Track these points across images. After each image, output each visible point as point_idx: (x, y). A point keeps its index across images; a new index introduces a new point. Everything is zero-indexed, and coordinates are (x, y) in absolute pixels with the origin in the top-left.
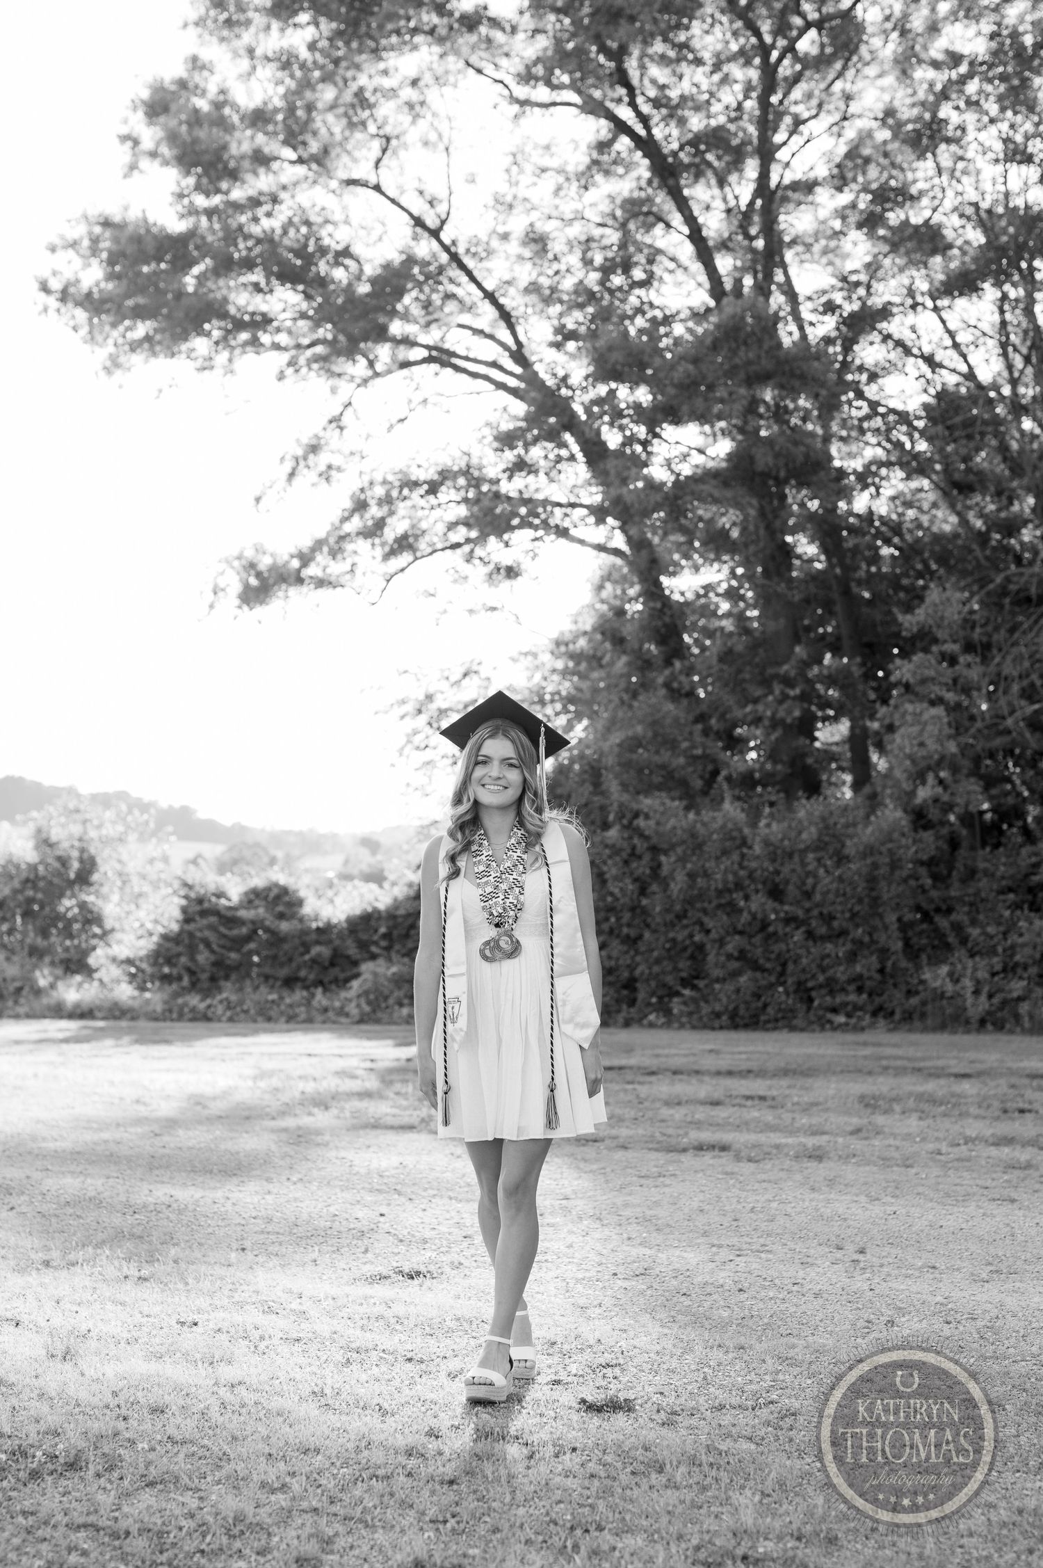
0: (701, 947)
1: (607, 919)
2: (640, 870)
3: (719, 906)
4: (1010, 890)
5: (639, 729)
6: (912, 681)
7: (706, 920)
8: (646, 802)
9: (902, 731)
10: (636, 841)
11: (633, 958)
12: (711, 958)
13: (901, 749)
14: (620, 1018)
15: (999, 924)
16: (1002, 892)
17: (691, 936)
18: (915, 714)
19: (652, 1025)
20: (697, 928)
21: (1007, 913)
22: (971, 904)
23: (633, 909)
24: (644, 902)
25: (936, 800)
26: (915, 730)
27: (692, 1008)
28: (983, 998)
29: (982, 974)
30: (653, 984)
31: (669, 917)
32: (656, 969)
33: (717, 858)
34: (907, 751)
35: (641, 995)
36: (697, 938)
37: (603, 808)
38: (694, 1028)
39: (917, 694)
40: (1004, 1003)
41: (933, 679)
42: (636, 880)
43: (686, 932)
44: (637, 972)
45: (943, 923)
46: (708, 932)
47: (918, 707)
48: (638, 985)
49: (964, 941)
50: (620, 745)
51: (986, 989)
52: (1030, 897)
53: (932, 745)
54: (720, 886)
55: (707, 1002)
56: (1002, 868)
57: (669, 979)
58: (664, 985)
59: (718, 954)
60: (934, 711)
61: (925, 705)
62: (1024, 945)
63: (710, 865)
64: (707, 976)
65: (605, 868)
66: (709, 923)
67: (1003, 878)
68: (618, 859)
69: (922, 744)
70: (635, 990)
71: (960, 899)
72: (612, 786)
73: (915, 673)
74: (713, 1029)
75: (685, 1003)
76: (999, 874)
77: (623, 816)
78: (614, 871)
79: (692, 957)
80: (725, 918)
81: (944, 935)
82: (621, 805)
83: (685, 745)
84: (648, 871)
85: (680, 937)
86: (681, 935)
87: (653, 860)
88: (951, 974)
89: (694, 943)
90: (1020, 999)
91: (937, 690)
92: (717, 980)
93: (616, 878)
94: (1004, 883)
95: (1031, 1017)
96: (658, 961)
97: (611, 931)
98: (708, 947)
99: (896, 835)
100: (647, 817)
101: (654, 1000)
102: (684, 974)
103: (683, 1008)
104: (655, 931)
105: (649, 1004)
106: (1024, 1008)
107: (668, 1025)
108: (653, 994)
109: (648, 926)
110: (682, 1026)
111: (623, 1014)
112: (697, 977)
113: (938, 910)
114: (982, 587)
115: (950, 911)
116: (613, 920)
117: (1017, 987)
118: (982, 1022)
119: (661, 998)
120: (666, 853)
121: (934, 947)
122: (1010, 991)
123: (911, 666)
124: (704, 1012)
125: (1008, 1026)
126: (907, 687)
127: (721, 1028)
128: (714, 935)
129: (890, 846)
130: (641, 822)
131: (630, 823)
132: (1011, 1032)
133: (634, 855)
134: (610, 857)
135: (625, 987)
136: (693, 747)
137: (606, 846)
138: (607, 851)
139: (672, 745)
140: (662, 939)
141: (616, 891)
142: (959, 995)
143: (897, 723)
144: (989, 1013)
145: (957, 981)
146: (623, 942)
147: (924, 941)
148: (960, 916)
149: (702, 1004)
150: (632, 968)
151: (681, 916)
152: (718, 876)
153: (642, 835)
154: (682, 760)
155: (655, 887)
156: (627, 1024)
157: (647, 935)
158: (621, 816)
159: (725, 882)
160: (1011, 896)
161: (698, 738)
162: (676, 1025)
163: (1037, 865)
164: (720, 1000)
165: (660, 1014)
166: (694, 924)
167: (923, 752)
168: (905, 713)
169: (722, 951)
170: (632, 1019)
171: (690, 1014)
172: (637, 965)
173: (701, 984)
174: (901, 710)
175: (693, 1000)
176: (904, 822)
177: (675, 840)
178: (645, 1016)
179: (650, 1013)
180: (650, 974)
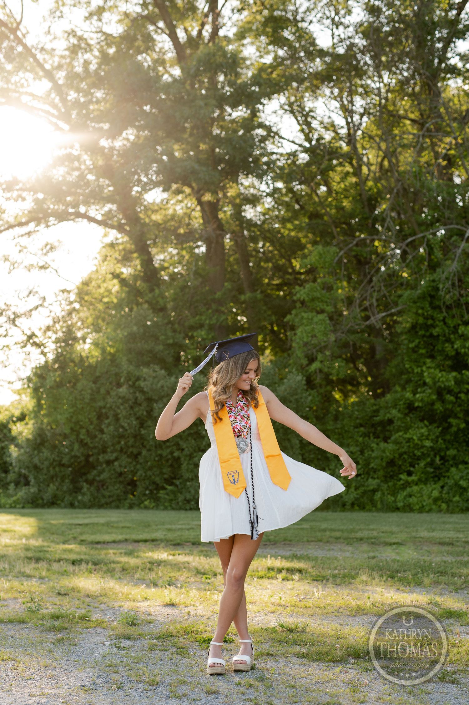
0: (177, 460)
1: (119, 442)
2: (140, 413)
4: (361, 425)
5: (135, 329)
6: (306, 299)
7: (181, 443)
8: (145, 371)
9: (301, 328)
10: (138, 394)
11: (135, 466)
12: (184, 466)
13: (301, 339)
14: (127, 503)
15: (357, 446)
16: (356, 427)
17: (172, 453)
18: (308, 319)
19: (146, 508)
20: (175, 448)
21: (361, 439)
22: (339, 434)
23: (135, 436)
24: (143, 432)
25: (321, 371)
26: (309, 328)
27: (172, 496)
30: (147, 482)
32: (149, 473)
34: (305, 340)
35: (139, 490)
36: (176, 454)
37: (117, 375)
38: (173, 509)
39: (308, 308)
40: (365, 493)
41: (318, 298)
42: (137, 418)
43: (168, 451)
44: (137, 476)
46: (183, 450)
47: (310, 315)
48: (138, 483)
50: (126, 337)
51: (354, 484)
52: (373, 430)
53: (321, 337)
55: (181, 493)
56: (356, 413)
57: (157, 480)
58: (154, 483)
59: (188, 464)
60: (321, 317)
61: (314, 314)
62: (375, 458)
64: (182, 477)
65: (119, 411)
67: (357, 418)
68: (127, 405)
69: (314, 336)
70: (135, 486)
72: (123, 360)
73: (308, 295)
74: (186, 510)
75: (167, 494)
76: (355, 416)
77: (130, 380)
78: (124, 413)
79: (171, 466)
82: (129, 373)
84: (145, 413)
85: (165, 454)
87: (148, 406)
89: (174, 457)
90: (374, 491)
91: (320, 306)
92: (188, 480)
93: (125, 417)
94: (358, 421)
95: (382, 502)
96: (150, 469)
97: (121, 450)
98: (182, 459)
99: (299, 391)
100: (145, 380)
101: (147, 492)
102: (166, 476)
103: (166, 497)
104: (149, 450)
105: (145, 495)
106: (378, 495)
107: (157, 507)
108: (147, 488)
110: (166, 508)
111: (128, 501)
112: (175, 478)
114: (346, 245)
116: (123, 443)
117: (373, 483)
118: (353, 505)
119: (151, 491)
120: (156, 401)
121: (318, 459)
122: (368, 486)
123: (306, 290)
124: (180, 499)
125: (367, 507)
126: (303, 303)
127: (191, 509)
128: (186, 452)
129: (296, 397)
130: (142, 384)
131: (134, 384)
132: (370, 511)
133: (136, 403)
134: (122, 404)
135: (129, 484)
136: (168, 339)
137: (120, 397)
138: (120, 401)
139: (155, 338)
140: (154, 454)
141: (126, 425)
143: (296, 324)
144: (356, 499)
146: (129, 457)
147: (312, 456)
149: (179, 495)
150: (133, 473)
153: (142, 392)
154: (161, 347)
156: (131, 507)
157: (144, 452)
158: (128, 379)
160: (362, 429)
161: (170, 334)
162: (162, 507)
163: (377, 411)
164: (190, 492)
165: (152, 501)
166: (174, 445)
167: (314, 341)
168: (302, 318)
169: (191, 462)
170: (134, 504)
171: (171, 501)
172: (138, 470)
173: (177, 482)
174: (300, 317)
175: (173, 492)
176: (304, 382)
177: (163, 394)
178: (143, 502)
179: (146, 500)
180: (146, 476)
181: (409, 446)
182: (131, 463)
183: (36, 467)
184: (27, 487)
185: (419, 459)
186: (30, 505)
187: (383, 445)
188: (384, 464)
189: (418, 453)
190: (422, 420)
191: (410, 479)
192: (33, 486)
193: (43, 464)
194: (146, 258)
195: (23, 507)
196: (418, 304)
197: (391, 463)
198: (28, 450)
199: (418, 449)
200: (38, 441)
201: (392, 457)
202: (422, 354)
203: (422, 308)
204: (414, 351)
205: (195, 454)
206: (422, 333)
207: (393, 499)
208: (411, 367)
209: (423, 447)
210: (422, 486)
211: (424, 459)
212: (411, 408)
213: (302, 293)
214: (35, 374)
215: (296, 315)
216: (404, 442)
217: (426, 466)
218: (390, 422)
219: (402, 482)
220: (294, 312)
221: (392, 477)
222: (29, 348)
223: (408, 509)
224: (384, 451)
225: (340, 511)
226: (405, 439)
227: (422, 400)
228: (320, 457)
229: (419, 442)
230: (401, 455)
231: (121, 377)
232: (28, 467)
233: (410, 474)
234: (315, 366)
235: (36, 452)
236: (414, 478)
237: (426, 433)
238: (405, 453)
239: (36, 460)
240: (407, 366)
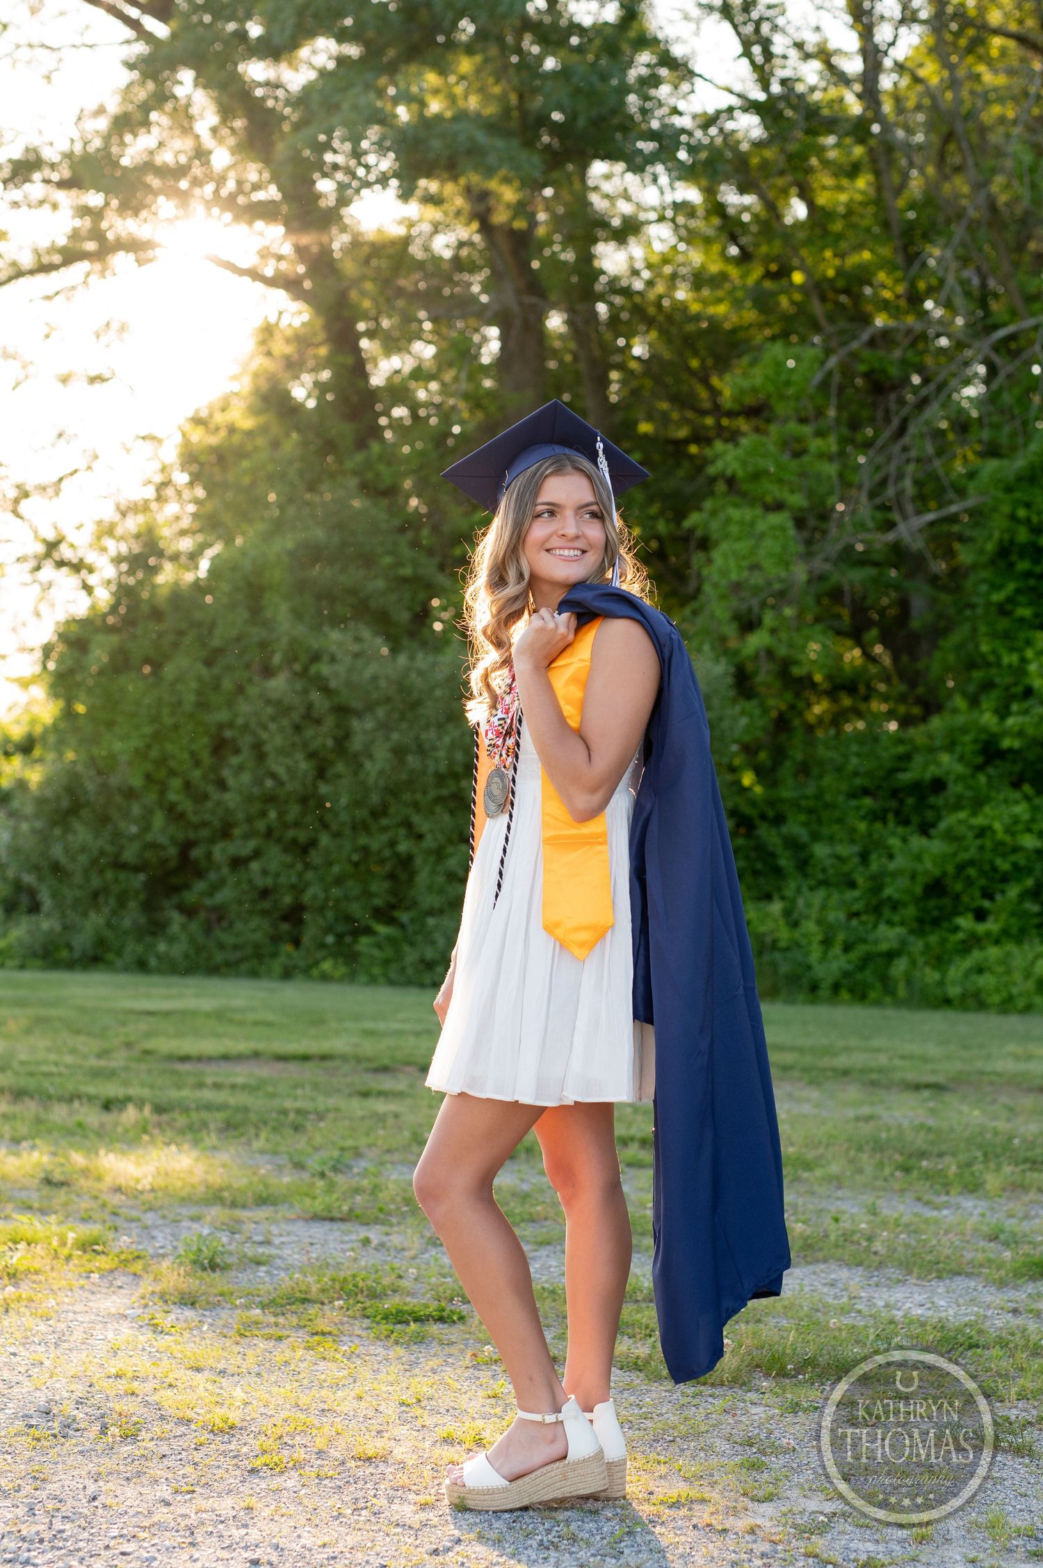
0: (406, 862)
1: (263, 814)
2: (319, 741)
3: (439, 800)
4: (866, 792)
5: (319, 534)
6: (740, 473)
7: (416, 819)
8: (335, 637)
9: (724, 546)
10: (315, 696)
11: (300, 875)
12: (423, 877)
13: (724, 573)
14: (277, 965)
15: (853, 841)
16: (853, 795)
17: (393, 844)
18: (742, 523)
19: (325, 978)
20: (402, 832)
21: (862, 826)
22: (811, 811)
23: (304, 800)
24: (324, 789)
25: (770, 653)
26: (743, 546)
28: (837, 950)
29: (836, 915)
30: (330, 915)
31: (361, 813)
32: (335, 892)
33: (440, 726)
34: (734, 576)
35: (309, 934)
36: (403, 847)
37: (263, 645)
38: (392, 983)
39: (744, 495)
40: (867, 960)
41: (770, 473)
42: (311, 756)
43: (384, 838)
44: (307, 898)
45: (769, 835)
46: (420, 837)
47: (747, 513)
48: (306, 916)
49: (804, 864)
50: (291, 554)
51: (840, 937)
52: (894, 804)
53: (772, 570)
54: (443, 768)
55: (412, 944)
56: (854, 761)
57: (356, 909)
58: (348, 918)
59: (433, 872)
60: (775, 519)
61: (759, 511)
62: (894, 875)
63: (430, 736)
64: (415, 904)
65: (265, 736)
66: (422, 824)
67: (856, 774)
68: (285, 722)
69: (755, 567)
70: (299, 922)
71: (795, 804)
72: (280, 611)
73: (744, 463)
75: (379, 946)
76: (850, 767)
77: (295, 659)
78: (278, 741)
79: (392, 876)
80: (446, 817)
81: (773, 855)
82: (293, 642)
83: (388, 560)
84: (330, 743)
85: (375, 845)
86: (376, 842)
87: (338, 726)
88: (787, 913)
89: (397, 855)
90: (891, 955)
91: (774, 492)
92: (431, 912)
93: (281, 752)
94: (858, 781)
95: (909, 982)
96: (339, 881)
97: (269, 833)
98: (418, 861)
99: (716, 701)
100: (333, 660)
101: (330, 939)
102: (378, 902)
103: (376, 953)
104: (337, 835)
105: (322, 945)
106: (899, 967)
107: (351, 978)
108: (329, 930)
109: (325, 826)
110: (373, 981)
111: (282, 959)
112: (398, 907)
113: (763, 817)
114: (843, 344)
115: (779, 820)
116: (273, 815)
117: (887, 935)
118: (836, 988)
119: (340, 937)
120: (359, 714)
121: (758, 874)
122: (876, 942)
123: (740, 452)
124: (409, 959)
125: (873, 995)
126: (731, 482)
128: (429, 843)
130: (324, 669)
131: (306, 669)
132: (878, 1003)
133: (310, 717)
134: (273, 719)
135: (285, 918)
136: (399, 564)
137: (268, 702)
138: (270, 710)
139: (368, 560)
140: (348, 846)
141: (281, 771)
142: (798, 945)
143: (715, 536)
144: (846, 974)
145: (795, 925)
146: (286, 850)
148: (795, 827)
149: (406, 948)
150: (297, 889)
151: (378, 813)
152: (441, 754)
153: (326, 690)
154: (380, 584)
155: (340, 767)
156: (287, 974)
157: (325, 840)
158: (291, 658)
159: (452, 762)
160: (867, 802)
161: (406, 553)
162: (363, 978)
163: (906, 757)
164: (433, 943)
165: (340, 961)
166: (399, 825)
167: (757, 579)
168: (728, 521)
169: (439, 868)
170: (295, 967)
171: (386, 962)
172: (307, 885)
173: (404, 917)
174: (722, 517)
175: (391, 940)
176: (730, 680)
177: (375, 696)
178: (316, 963)
179: (324, 959)
180: (327, 899)
181: (982, 848)
182: (291, 866)
183: (56, 868)
184: (34, 918)
185: (1005, 879)
186: (39, 962)
187: (917, 842)
188: (918, 890)
189: (1004, 865)
190: (1016, 785)
191: (981, 928)
192: (48, 915)
193: (73, 859)
194: (350, 360)
195: (22, 967)
196: (1018, 495)
197: (936, 888)
198: (39, 824)
199: (1004, 855)
200: (65, 804)
201: (937, 872)
202: (1022, 620)
203: (1028, 505)
204: (1003, 610)
205: (450, 849)
206: (1023, 565)
207: (936, 976)
208: (994, 652)
209: (1016, 849)
210: (1010, 947)
211: (1019, 880)
212: (990, 752)
213: (729, 457)
214: (62, 636)
215: (714, 513)
216: (970, 835)
217: (1023, 896)
218: (938, 785)
219: (960, 936)
220: (708, 504)
221: (936, 922)
222: (48, 572)
223: (974, 1002)
224: (918, 858)
225: (805, 1002)
226: (971, 827)
227: (1021, 734)
228: (759, 866)
229: (1008, 839)
230: (961, 868)
231: (273, 652)
232: (36, 868)
233: (981, 915)
234: (757, 641)
235: (57, 831)
236: (991, 926)
237: (1026, 817)
238: (972, 863)
239: (57, 852)
240: (985, 648)
